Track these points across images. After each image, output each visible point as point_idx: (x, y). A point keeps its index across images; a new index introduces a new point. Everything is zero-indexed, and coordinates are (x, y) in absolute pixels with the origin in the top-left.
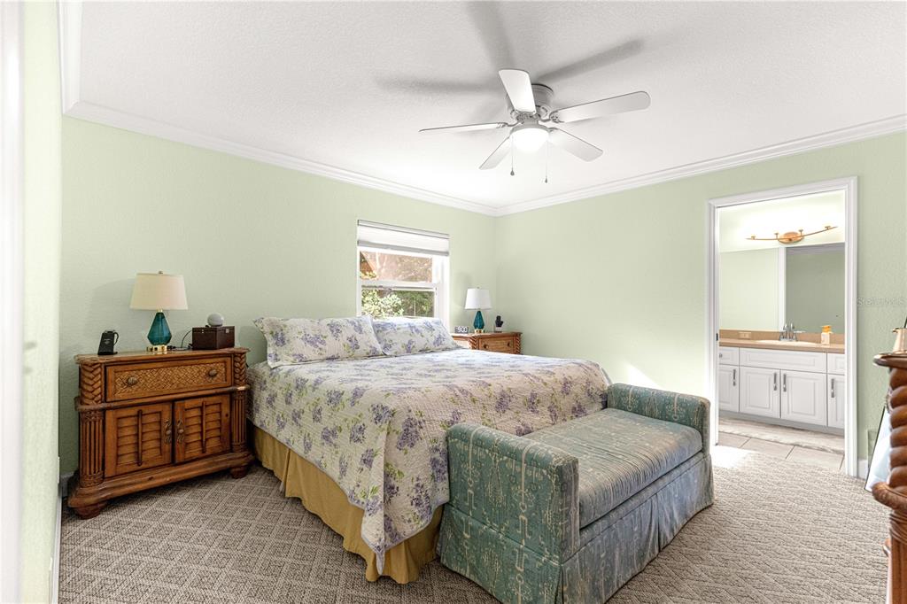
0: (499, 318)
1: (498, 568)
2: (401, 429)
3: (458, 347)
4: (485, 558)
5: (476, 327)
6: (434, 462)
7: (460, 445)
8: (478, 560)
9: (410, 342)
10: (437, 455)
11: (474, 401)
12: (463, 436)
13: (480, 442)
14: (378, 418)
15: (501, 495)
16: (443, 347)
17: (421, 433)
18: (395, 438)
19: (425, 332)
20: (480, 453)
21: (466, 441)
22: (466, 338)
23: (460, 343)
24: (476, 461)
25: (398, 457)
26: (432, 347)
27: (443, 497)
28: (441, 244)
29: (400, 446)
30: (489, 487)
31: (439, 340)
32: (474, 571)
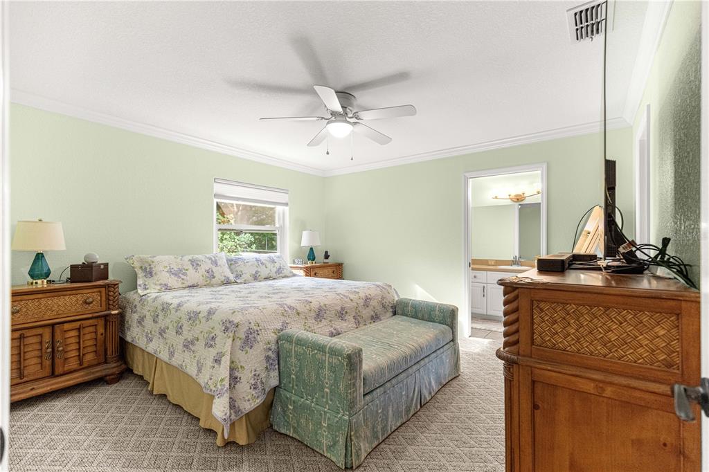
0: (326, 252)
1: (311, 426)
2: (243, 336)
3: (294, 275)
4: (303, 421)
5: (309, 259)
6: (268, 358)
7: (286, 345)
8: (298, 423)
9: (257, 272)
10: (270, 353)
11: (298, 314)
12: (289, 339)
13: (300, 342)
14: (226, 329)
15: (313, 375)
16: (283, 275)
17: (259, 338)
18: (239, 343)
19: (269, 265)
20: (300, 350)
21: (291, 342)
22: (301, 268)
23: (295, 271)
24: (297, 355)
25: (241, 356)
26: (274, 275)
27: (274, 382)
28: (283, 198)
29: (242, 348)
30: (306, 372)
31: (279, 271)
32: (296, 431)
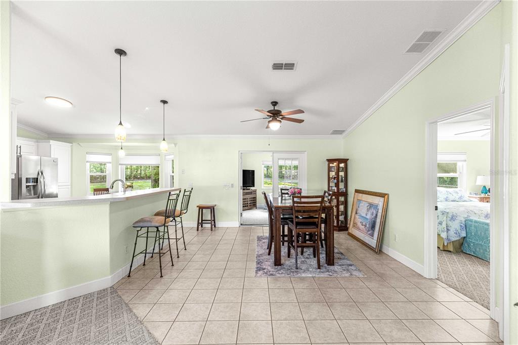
1: (482, 251)
2: (450, 217)
4: (478, 249)
6: (461, 226)
7: (470, 223)
8: (475, 250)
10: (462, 225)
11: (475, 214)
12: (471, 221)
13: (476, 222)
14: (443, 214)
15: (483, 233)
16: (463, 200)
17: (457, 218)
18: (449, 219)
19: (454, 194)
20: (476, 224)
21: (472, 222)
24: (475, 226)
25: (450, 223)
26: (458, 200)
27: (464, 235)
28: (463, 157)
29: (450, 220)
30: (479, 233)
31: (461, 198)
32: (474, 253)
